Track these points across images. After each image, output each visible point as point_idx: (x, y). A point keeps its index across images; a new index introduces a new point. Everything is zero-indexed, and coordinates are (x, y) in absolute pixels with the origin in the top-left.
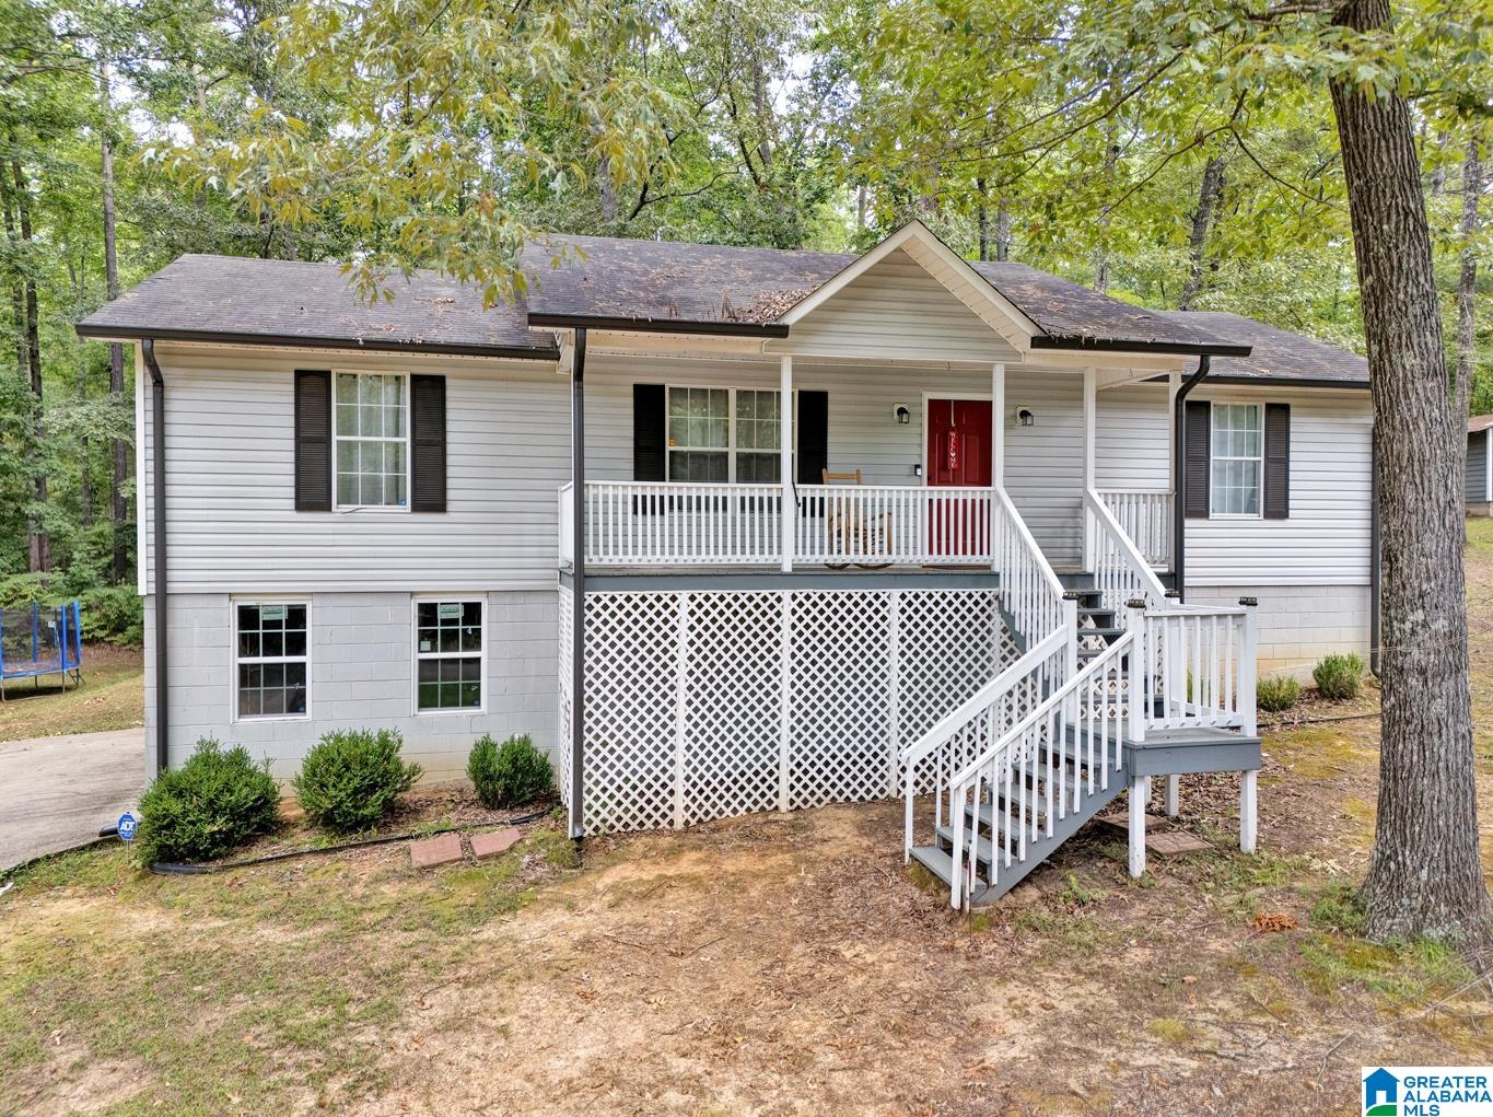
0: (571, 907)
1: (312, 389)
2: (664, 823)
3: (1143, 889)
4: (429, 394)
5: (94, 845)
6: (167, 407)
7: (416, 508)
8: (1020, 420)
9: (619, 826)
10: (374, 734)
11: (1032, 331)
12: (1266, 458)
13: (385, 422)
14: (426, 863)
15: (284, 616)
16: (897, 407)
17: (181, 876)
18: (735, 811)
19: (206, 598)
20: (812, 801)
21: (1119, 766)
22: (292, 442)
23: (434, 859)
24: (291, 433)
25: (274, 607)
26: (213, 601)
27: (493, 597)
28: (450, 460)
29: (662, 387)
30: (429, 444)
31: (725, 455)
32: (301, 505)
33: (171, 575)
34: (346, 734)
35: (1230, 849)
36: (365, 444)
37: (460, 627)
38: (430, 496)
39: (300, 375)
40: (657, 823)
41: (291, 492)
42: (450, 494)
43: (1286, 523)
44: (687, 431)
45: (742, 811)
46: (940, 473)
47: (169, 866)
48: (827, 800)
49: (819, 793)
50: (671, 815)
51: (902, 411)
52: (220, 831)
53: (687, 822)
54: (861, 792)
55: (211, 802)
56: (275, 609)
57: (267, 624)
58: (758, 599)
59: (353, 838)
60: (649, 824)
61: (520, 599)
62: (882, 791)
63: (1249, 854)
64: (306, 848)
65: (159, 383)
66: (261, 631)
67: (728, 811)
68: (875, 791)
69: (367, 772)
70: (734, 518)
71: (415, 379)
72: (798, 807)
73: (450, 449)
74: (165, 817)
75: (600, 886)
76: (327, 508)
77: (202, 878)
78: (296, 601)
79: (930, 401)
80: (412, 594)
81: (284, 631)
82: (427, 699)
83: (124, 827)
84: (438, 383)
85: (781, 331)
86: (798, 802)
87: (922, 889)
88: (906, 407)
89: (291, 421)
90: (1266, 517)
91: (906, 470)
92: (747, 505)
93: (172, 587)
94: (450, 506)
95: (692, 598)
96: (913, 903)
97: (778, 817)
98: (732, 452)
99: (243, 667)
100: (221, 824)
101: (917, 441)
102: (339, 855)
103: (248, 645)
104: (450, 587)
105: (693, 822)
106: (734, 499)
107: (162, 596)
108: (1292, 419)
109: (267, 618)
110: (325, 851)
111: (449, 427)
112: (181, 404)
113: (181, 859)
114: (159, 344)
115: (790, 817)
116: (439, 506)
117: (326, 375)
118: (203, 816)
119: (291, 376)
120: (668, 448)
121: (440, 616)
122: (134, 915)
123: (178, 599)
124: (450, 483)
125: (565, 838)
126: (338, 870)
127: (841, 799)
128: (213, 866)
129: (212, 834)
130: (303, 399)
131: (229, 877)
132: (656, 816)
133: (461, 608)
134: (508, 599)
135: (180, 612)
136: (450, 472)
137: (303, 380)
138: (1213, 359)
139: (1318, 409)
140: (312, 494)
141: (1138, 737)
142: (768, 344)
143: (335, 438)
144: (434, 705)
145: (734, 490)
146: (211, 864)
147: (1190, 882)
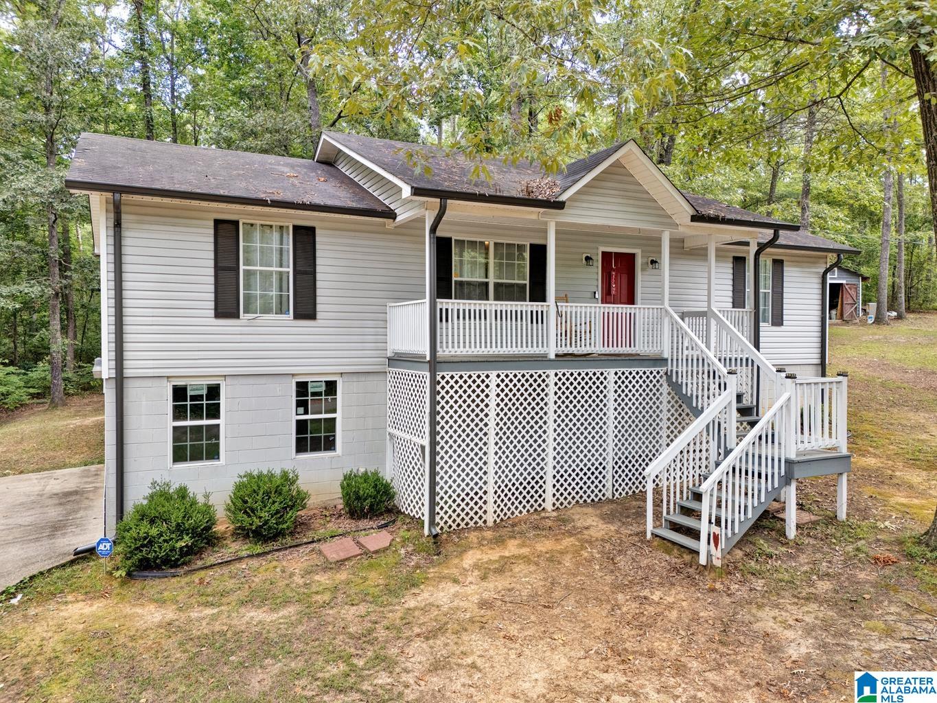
0: (456, 581)
1: (226, 232)
2: (481, 523)
3: (798, 545)
4: (305, 238)
5: (72, 562)
6: (123, 243)
7: (297, 316)
8: (650, 266)
9: (454, 526)
10: (278, 472)
11: (691, 212)
12: (773, 291)
13: (275, 257)
14: (339, 559)
15: (204, 392)
16: (584, 256)
17: (158, 581)
18: (521, 512)
19: (151, 380)
20: (565, 503)
21: (783, 473)
22: (213, 270)
23: (343, 556)
24: (212, 263)
25: (196, 386)
26: (156, 382)
27: (346, 378)
28: (319, 284)
29: (451, 239)
30: (305, 273)
31: (487, 284)
32: (219, 314)
33: (126, 364)
34: (255, 473)
35: (832, 519)
36: (261, 272)
37: (323, 397)
38: (306, 310)
39: (218, 223)
40: (476, 523)
41: (212, 305)
42: (319, 308)
43: (782, 328)
44: (465, 269)
45: (525, 512)
46: (607, 297)
47: (146, 573)
48: (574, 502)
49: (569, 498)
50: (484, 517)
51: (588, 259)
52: (187, 546)
53: (495, 521)
54: (593, 496)
55: (178, 525)
56: (200, 387)
57: (193, 398)
58: (536, 376)
59: (276, 545)
60: (472, 524)
61: (363, 378)
62: (604, 495)
63: (843, 522)
64: (244, 553)
65: (118, 225)
66: (189, 403)
67: (517, 513)
68: (600, 495)
69: (281, 498)
70: (491, 324)
71: (296, 228)
72: (558, 508)
73: (318, 276)
74: (145, 538)
75: (466, 566)
76: (238, 317)
77: (174, 580)
78: (213, 382)
79: (603, 253)
80: (293, 375)
81: (205, 402)
82: (301, 447)
83: (101, 547)
84: (311, 230)
85: (560, 205)
86: (558, 504)
87: (669, 554)
88: (589, 255)
89: (212, 255)
90: (772, 325)
91: (589, 295)
92: (498, 315)
93: (127, 373)
94: (319, 315)
95: (498, 376)
96: (669, 564)
97: (547, 515)
98: (492, 280)
99: (175, 428)
100: (186, 540)
101: (595, 277)
102: (269, 557)
103: (179, 413)
104: (316, 370)
105: (498, 521)
106: (491, 311)
107: (120, 380)
108: (785, 269)
109: (193, 393)
110: (258, 555)
111: (318, 261)
112: (133, 240)
113: (158, 568)
114: (124, 197)
115: (555, 514)
116: (312, 316)
117: (236, 223)
118: (174, 536)
119: (212, 223)
120: (454, 279)
121: (310, 390)
122: (139, 610)
123: (130, 380)
124: (319, 300)
125: (422, 536)
126: (275, 567)
127: (581, 501)
128: (181, 571)
129: (181, 548)
130: (220, 240)
131: (196, 578)
132: (476, 518)
133: (324, 384)
134: (355, 378)
135: (133, 392)
136: (319, 292)
137: (220, 226)
138: (781, 232)
139: (798, 262)
140: (226, 307)
141: (793, 456)
142: (544, 213)
143: (242, 267)
144: (305, 451)
145: (491, 305)
146: (178, 570)
147: (822, 540)
